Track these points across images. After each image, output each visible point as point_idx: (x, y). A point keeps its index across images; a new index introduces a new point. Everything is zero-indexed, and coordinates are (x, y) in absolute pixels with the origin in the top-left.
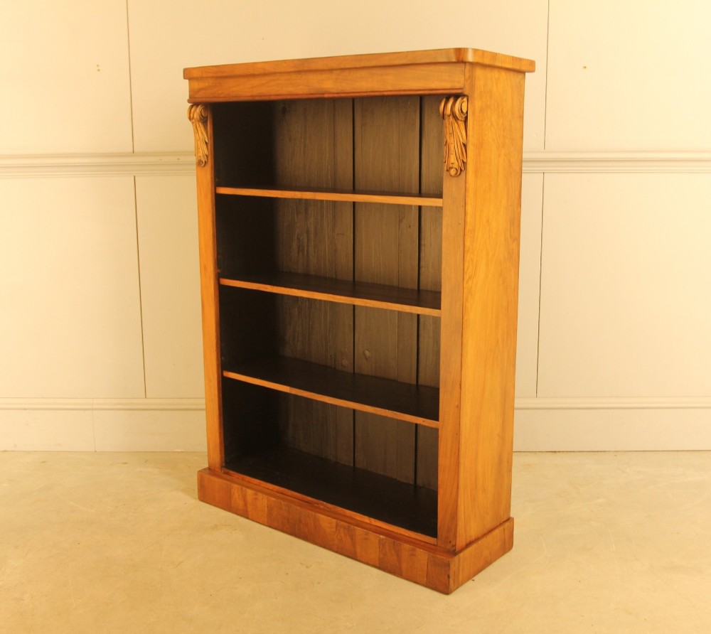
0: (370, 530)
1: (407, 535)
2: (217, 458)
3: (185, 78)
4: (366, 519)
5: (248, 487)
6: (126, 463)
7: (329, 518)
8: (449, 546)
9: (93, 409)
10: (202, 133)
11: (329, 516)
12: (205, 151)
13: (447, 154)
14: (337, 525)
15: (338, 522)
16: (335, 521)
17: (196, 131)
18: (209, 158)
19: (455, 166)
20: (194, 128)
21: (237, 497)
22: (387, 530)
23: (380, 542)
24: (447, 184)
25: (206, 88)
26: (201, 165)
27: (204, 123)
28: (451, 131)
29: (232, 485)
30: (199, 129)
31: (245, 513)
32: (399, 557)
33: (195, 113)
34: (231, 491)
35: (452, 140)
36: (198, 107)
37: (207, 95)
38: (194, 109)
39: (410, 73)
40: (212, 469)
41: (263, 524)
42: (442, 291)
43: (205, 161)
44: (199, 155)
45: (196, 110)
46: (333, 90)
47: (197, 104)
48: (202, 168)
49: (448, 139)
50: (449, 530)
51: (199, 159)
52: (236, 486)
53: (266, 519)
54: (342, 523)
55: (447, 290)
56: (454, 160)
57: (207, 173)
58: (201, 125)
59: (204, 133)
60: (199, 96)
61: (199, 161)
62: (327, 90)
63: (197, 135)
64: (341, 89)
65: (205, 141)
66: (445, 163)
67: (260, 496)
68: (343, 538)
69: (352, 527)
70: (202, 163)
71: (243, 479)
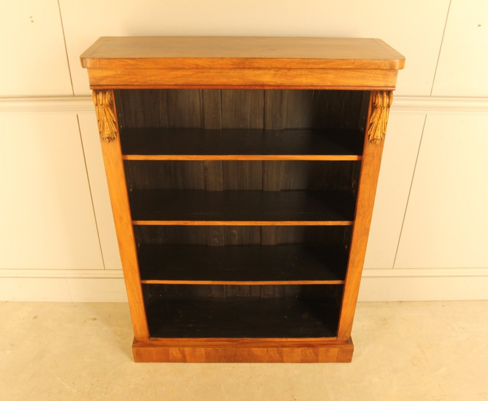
0: (293, 346)
1: (315, 340)
7: (261, 349)
8: (345, 339)
10: (110, 115)
11: (259, 347)
13: (373, 130)
14: (267, 351)
15: (268, 349)
16: (266, 349)
17: (104, 114)
18: (118, 134)
19: (379, 138)
20: (103, 112)
21: (175, 355)
22: (301, 341)
23: (302, 351)
24: (369, 149)
25: (114, 77)
26: (109, 141)
27: (112, 107)
28: (381, 116)
29: (170, 348)
30: (107, 112)
31: (184, 360)
32: (317, 355)
33: (104, 99)
34: (168, 352)
35: (380, 122)
36: (105, 93)
37: (115, 83)
38: (100, 96)
39: (349, 74)
40: (140, 341)
41: (201, 362)
42: (357, 213)
43: (114, 138)
44: (107, 133)
45: (103, 96)
46: (271, 84)
47: (104, 91)
48: (110, 143)
49: (376, 120)
50: (346, 332)
51: (107, 136)
52: (174, 348)
53: (204, 360)
54: (272, 349)
55: (361, 212)
56: (378, 134)
57: (116, 146)
58: (109, 109)
59: (112, 114)
60: (104, 83)
61: (108, 138)
62: (265, 83)
63: (105, 118)
64: (280, 83)
65: (114, 121)
66: (370, 135)
67: (198, 349)
68: (273, 355)
69: (280, 349)
70: (111, 139)
71: (171, 341)
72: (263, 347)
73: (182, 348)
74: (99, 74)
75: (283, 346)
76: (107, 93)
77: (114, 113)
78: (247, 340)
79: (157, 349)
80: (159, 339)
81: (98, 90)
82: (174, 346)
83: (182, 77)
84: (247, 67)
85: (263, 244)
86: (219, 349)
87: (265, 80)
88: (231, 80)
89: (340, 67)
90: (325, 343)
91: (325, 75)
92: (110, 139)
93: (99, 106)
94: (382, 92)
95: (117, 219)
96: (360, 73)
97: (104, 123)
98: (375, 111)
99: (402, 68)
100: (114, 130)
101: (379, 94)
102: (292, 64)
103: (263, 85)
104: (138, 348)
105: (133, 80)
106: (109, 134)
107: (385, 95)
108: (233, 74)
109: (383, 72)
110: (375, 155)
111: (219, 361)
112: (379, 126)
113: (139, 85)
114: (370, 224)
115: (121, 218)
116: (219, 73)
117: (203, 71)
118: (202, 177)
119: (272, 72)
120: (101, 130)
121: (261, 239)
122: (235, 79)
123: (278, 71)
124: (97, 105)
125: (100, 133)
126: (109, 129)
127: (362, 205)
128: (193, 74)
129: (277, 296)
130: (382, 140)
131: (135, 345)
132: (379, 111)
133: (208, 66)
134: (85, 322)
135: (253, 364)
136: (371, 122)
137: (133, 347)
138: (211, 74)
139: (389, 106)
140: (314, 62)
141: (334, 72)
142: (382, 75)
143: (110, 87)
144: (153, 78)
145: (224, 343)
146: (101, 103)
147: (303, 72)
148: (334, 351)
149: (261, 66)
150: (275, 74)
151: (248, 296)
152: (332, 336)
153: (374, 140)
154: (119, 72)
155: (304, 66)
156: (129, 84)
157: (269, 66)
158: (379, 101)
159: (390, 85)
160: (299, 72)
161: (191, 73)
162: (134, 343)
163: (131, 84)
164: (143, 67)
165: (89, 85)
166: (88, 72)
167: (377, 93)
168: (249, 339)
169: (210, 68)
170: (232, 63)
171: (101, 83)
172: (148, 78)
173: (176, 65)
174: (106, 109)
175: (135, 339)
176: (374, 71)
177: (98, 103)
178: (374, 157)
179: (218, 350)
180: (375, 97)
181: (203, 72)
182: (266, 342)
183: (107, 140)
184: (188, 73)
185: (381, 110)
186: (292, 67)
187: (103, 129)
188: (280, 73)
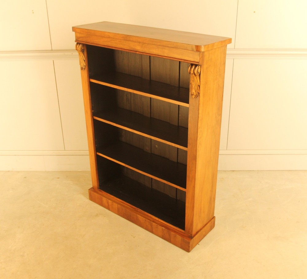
0: (158, 224)
2: (96, 184)
3: (73, 31)
4: (157, 219)
6: (59, 178)
7: (142, 217)
8: (189, 234)
9: (43, 155)
10: (82, 56)
12: (84, 64)
14: (145, 220)
17: (80, 55)
21: (105, 203)
22: (165, 224)
23: (162, 230)
24: (191, 100)
25: (83, 37)
28: (193, 80)
31: (108, 208)
32: (170, 236)
35: (193, 83)
36: (80, 45)
38: (78, 46)
39: (175, 51)
41: (116, 213)
48: (83, 71)
52: (104, 198)
54: (148, 220)
55: (191, 142)
56: (194, 92)
58: (82, 53)
63: (80, 57)
65: (84, 60)
67: (114, 204)
68: (148, 225)
69: (152, 222)
70: (83, 69)
71: (107, 194)
72: (144, 217)
73: (108, 200)
74: (79, 35)
75: (154, 222)
78: (139, 210)
80: (102, 191)
81: (78, 43)
86: (124, 208)
87: (138, 48)
90: (177, 231)
91: (164, 50)
97: (80, 60)
106: (82, 66)
107: (194, 66)
111: (123, 217)
112: (193, 86)
114: (197, 152)
123: (143, 44)
126: (82, 63)
127: (191, 138)
137: (89, 189)
138: (117, 42)
142: (192, 54)
143: (82, 42)
144: (96, 41)
145: (128, 206)
148: (179, 238)
149: (134, 40)
150: (142, 46)
154: (85, 36)
157: (137, 41)
163: (89, 42)
165: (75, 40)
166: (75, 34)
171: (79, 40)
174: (80, 53)
175: (93, 187)
181: (114, 40)
182: (148, 216)
184: (107, 40)
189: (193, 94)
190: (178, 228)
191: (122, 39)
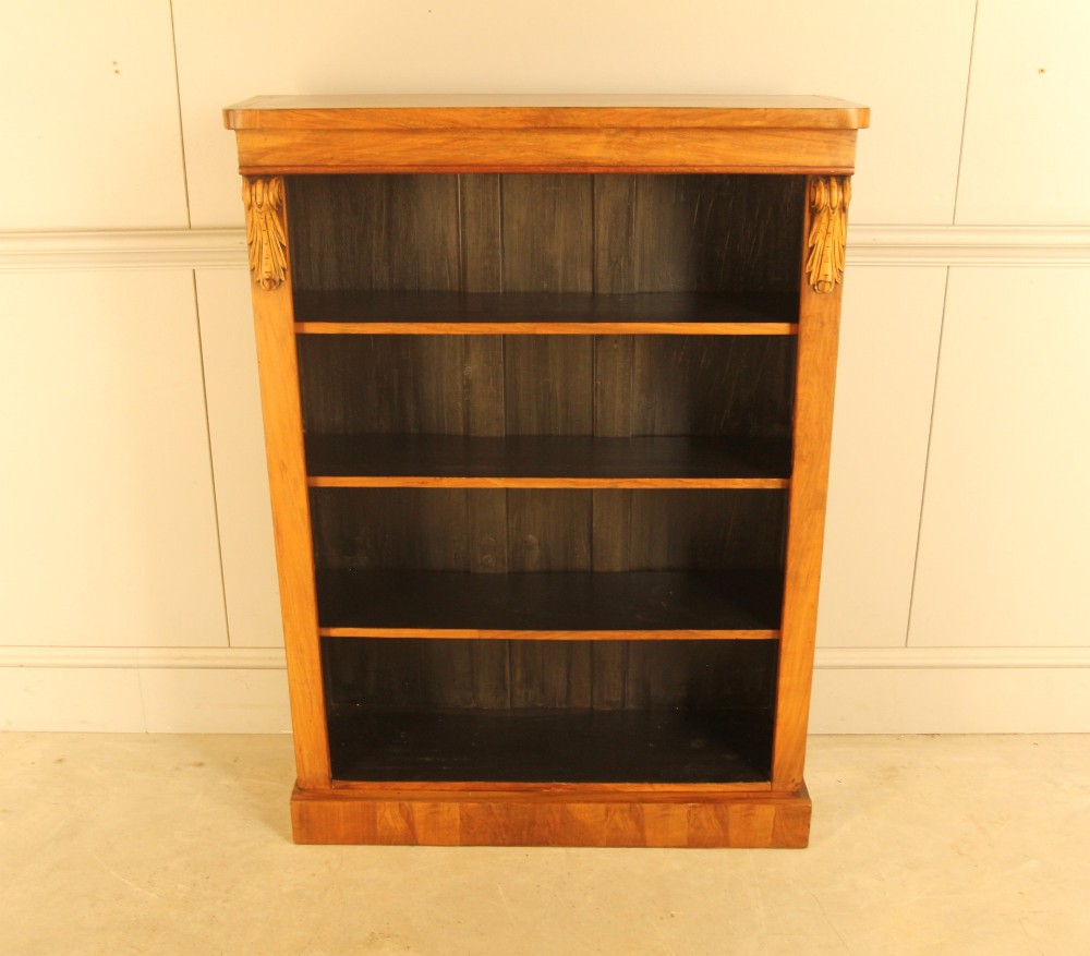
0: (667, 802)
1: (720, 790)
4: (647, 786)
5: (410, 799)
7: (592, 805)
8: (791, 787)
10: (276, 230)
11: (589, 802)
12: (280, 261)
13: (815, 261)
14: (607, 810)
15: (610, 806)
16: (602, 806)
17: (264, 227)
18: (288, 273)
19: (829, 279)
20: (262, 221)
21: (390, 820)
22: (687, 792)
23: (689, 812)
24: (811, 304)
25: (288, 149)
26: (271, 287)
27: (280, 214)
28: (830, 230)
29: (378, 804)
30: (270, 223)
31: (410, 839)
32: (724, 825)
33: (265, 195)
34: (374, 813)
35: (829, 242)
36: (268, 183)
37: (291, 161)
38: (259, 186)
39: (757, 140)
40: (309, 789)
41: (451, 844)
42: (797, 454)
43: (281, 280)
44: (266, 269)
45: (263, 187)
46: (600, 161)
47: (267, 178)
48: (271, 292)
49: (819, 240)
50: (792, 767)
51: (266, 276)
52: (387, 803)
53: (458, 838)
54: (618, 805)
55: (805, 452)
56: (828, 270)
57: (283, 301)
58: (274, 214)
59: (280, 229)
60: (268, 163)
61: (267, 280)
62: (589, 160)
63: (265, 234)
64: (619, 160)
65: (281, 244)
66: (810, 273)
67: (444, 806)
68: (621, 825)
69: (637, 806)
70: (275, 282)
71: (382, 789)
72: (596, 802)
73: (406, 804)
74: (259, 142)
75: (645, 801)
76: (273, 181)
77: (282, 225)
78: (559, 787)
79: (348, 803)
80: (355, 783)
81: (253, 175)
82: (389, 799)
83: (423, 148)
84: (552, 125)
85: (597, 568)
87: (588, 155)
88: (522, 154)
89: (737, 124)
90: (745, 795)
91: (709, 144)
92: (273, 283)
93: (256, 208)
94: (827, 178)
95: (276, 468)
96: (779, 139)
97: (261, 247)
98: (817, 218)
99: (864, 126)
100: (280, 263)
101: (822, 183)
102: (642, 118)
103: (585, 165)
104: (303, 802)
105: (325, 156)
106: (271, 272)
107: (834, 183)
108: (525, 142)
109: (827, 136)
110: (825, 320)
111: (495, 842)
112: (829, 252)
113: (337, 166)
114: (827, 482)
115: (283, 467)
116: (498, 140)
117: (466, 136)
118: (460, 404)
119: (603, 138)
120: (255, 263)
121: (592, 554)
122: (528, 154)
123: (614, 135)
124: (250, 207)
125: (253, 270)
126: (270, 261)
127: (806, 435)
128: (444, 143)
129: (632, 707)
130: (837, 284)
131: (297, 796)
132: (824, 217)
133: (475, 125)
134: (177, 769)
135: (573, 851)
136: (810, 245)
137: (292, 799)
138: (481, 143)
139: (844, 208)
140: (684, 116)
141: (726, 136)
142: (825, 142)
143: (279, 169)
144: (366, 151)
146: (259, 203)
147: (665, 137)
148: (766, 813)
149: (580, 124)
150: (609, 142)
151: (564, 706)
152: (759, 780)
153: (820, 285)
154: (298, 140)
155: (666, 123)
156: (318, 164)
157: (596, 125)
158: (822, 196)
159: (844, 162)
160: (657, 137)
161: (440, 141)
162: (294, 793)
163: (322, 163)
164: (348, 127)
165: (238, 166)
166: (237, 139)
167: (817, 181)
168: (563, 784)
169: (479, 128)
170: (522, 118)
171: (262, 162)
172: (357, 152)
173: (412, 122)
174: (268, 216)
175: (297, 784)
176: (808, 135)
177: (254, 204)
178: (823, 324)
179: (491, 807)
180: (815, 187)
181: (465, 139)
182: (605, 792)
183: (267, 284)
184: (435, 141)
185: (829, 215)
186: (642, 125)
187: (260, 260)
188: (618, 139)
189: (821, 278)
190: (740, 783)
191: (520, 126)
